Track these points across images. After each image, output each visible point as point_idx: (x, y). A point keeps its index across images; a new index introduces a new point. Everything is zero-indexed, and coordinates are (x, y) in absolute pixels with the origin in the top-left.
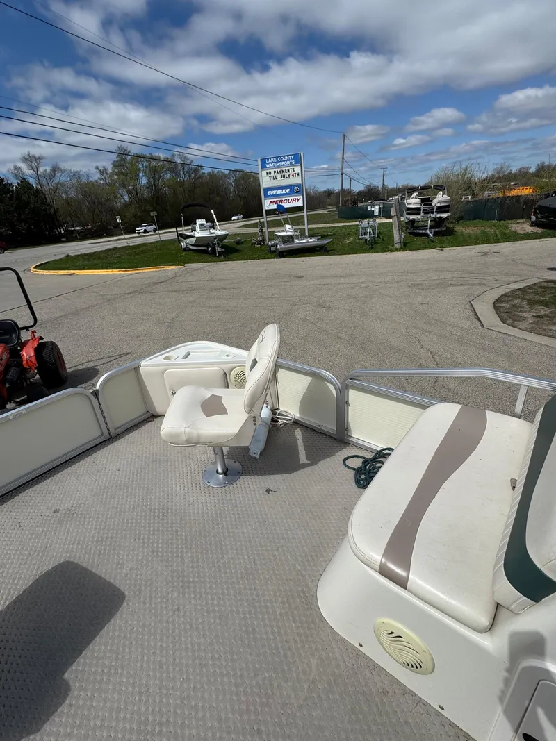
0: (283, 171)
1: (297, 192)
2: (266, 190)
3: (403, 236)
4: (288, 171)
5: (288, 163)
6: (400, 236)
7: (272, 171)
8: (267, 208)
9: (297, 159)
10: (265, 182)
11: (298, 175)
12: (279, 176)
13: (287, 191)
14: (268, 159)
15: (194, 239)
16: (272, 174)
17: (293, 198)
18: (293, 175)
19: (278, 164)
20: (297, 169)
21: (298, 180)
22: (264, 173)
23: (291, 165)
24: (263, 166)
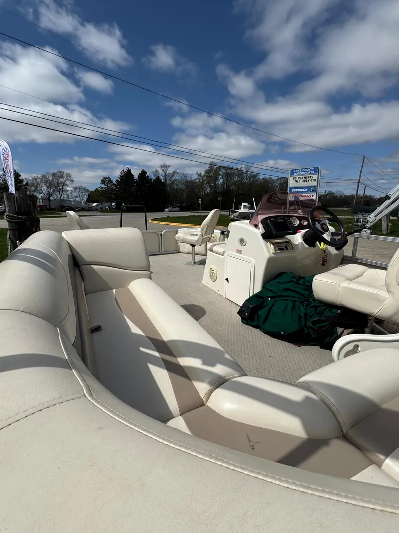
0: (305, 178)
1: (313, 191)
2: (291, 188)
3: (390, 225)
4: (309, 177)
5: (309, 172)
6: (387, 226)
7: (297, 178)
8: (290, 200)
9: (316, 171)
10: (292, 183)
11: (315, 180)
12: (301, 181)
13: (306, 190)
14: (296, 170)
15: (238, 213)
16: (297, 179)
17: (309, 194)
18: (311, 181)
19: (302, 173)
20: (315, 177)
21: (315, 184)
22: (292, 178)
23: (311, 174)
24: (292, 174)
